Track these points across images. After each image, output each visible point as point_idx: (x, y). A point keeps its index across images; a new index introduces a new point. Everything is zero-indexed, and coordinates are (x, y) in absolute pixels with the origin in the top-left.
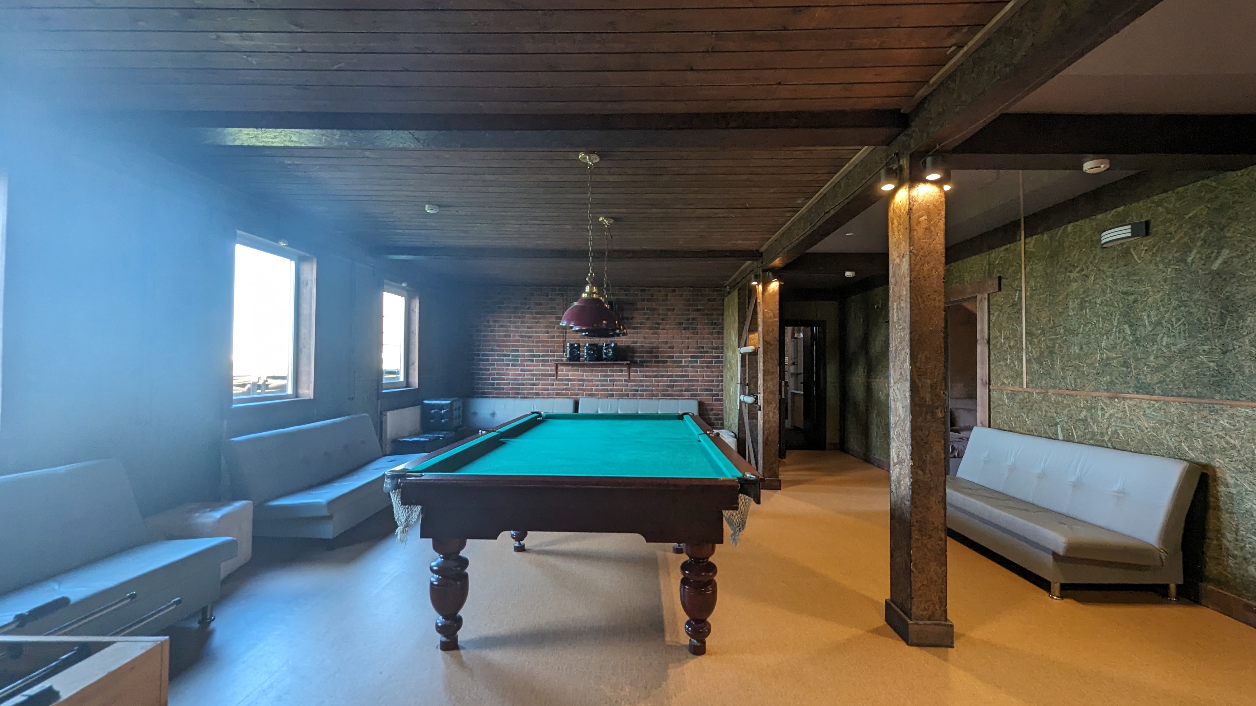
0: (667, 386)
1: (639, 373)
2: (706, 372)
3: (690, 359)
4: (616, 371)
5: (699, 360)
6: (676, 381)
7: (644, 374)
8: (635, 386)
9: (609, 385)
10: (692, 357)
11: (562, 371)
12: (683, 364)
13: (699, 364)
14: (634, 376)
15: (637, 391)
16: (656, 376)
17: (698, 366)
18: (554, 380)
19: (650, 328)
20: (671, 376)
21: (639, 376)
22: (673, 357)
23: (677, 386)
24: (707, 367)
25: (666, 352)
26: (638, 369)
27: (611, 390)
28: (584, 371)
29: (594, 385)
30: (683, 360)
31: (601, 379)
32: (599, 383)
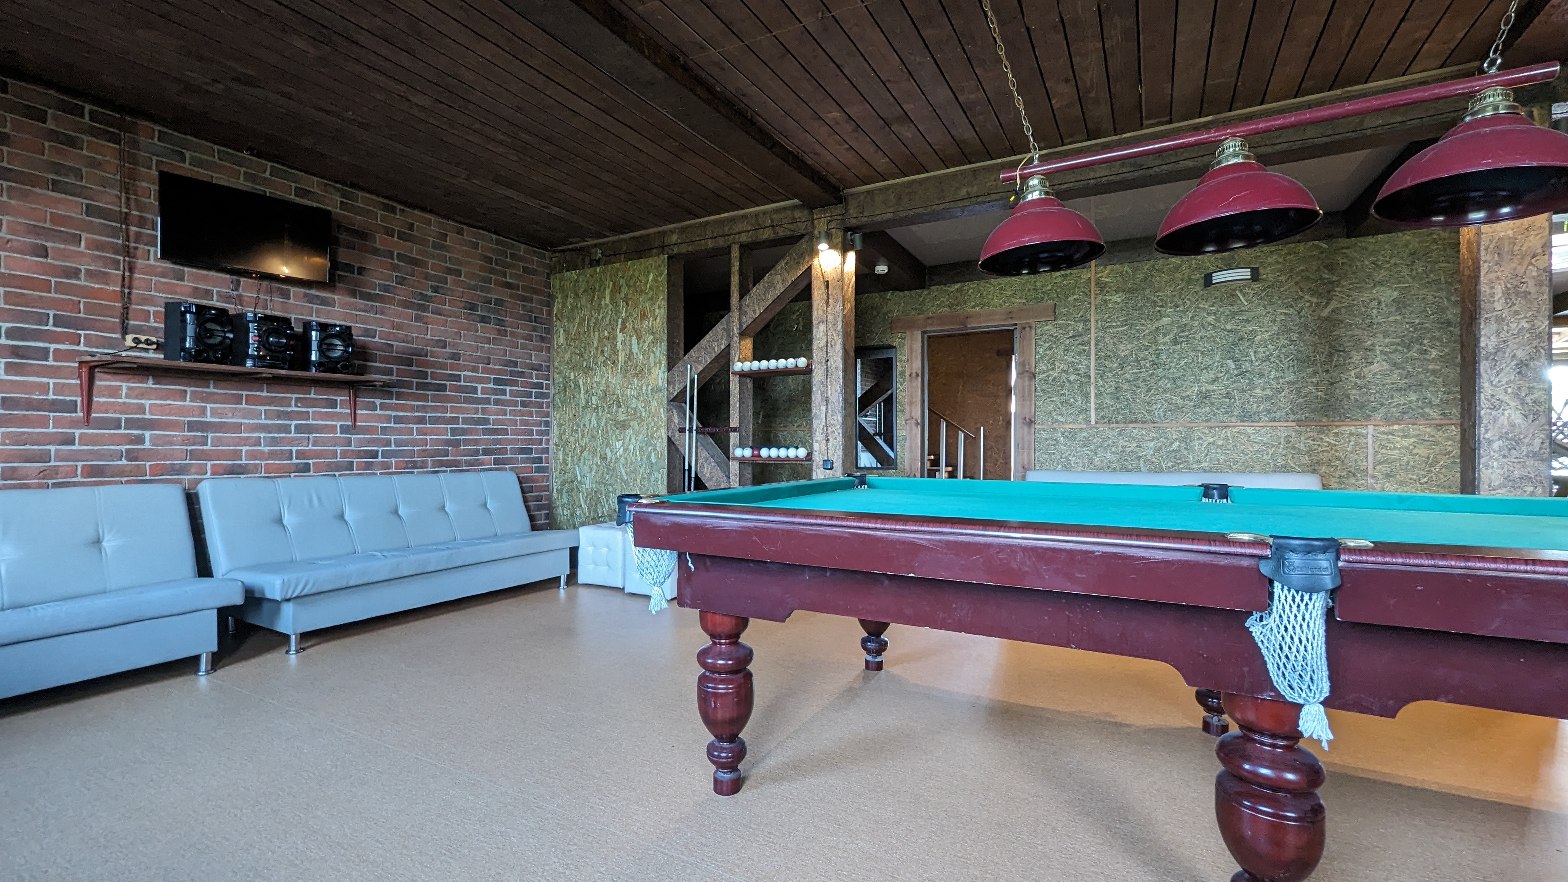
0: (448, 443)
1: (378, 412)
2: (522, 414)
3: (491, 385)
4: (314, 403)
5: (508, 388)
6: (464, 432)
7: (393, 414)
8: (370, 442)
9: (291, 441)
10: (497, 381)
11: (114, 392)
12: (480, 395)
13: (508, 397)
14: (367, 418)
15: (374, 455)
16: (421, 420)
17: (507, 400)
18: (74, 424)
19: (406, 305)
20: (455, 420)
21: (380, 418)
22: (457, 378)
23: (467, 442)
24: (524, 404)
25: (444, 366)
26: (378, 402)
27: (300, 455)
28: (206, 399)
29: (246, 441)
30: (480, 386)
31: (269, 422)
32: (262, 435)
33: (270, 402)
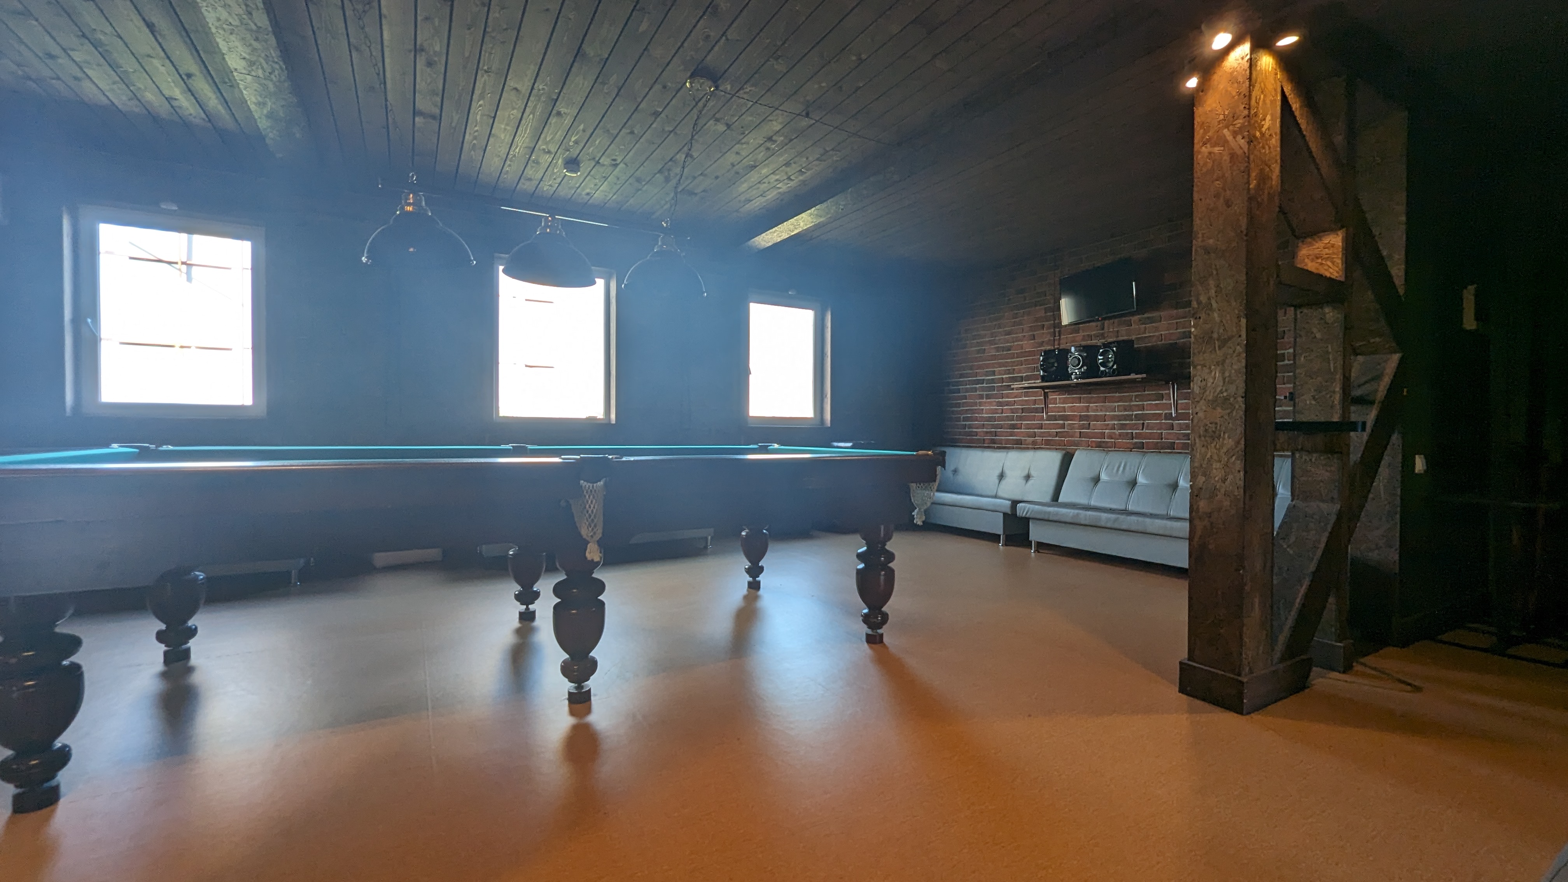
4: (1148, 398)
9: (1133, 427)
11: (1055, 401)
14: (1186, 406)
27: (1138, 436)
28: (1091, 401)
29: (1109, 427)
31: (1120, 413)
32: (1116, 422)
33: (1120, 400)
